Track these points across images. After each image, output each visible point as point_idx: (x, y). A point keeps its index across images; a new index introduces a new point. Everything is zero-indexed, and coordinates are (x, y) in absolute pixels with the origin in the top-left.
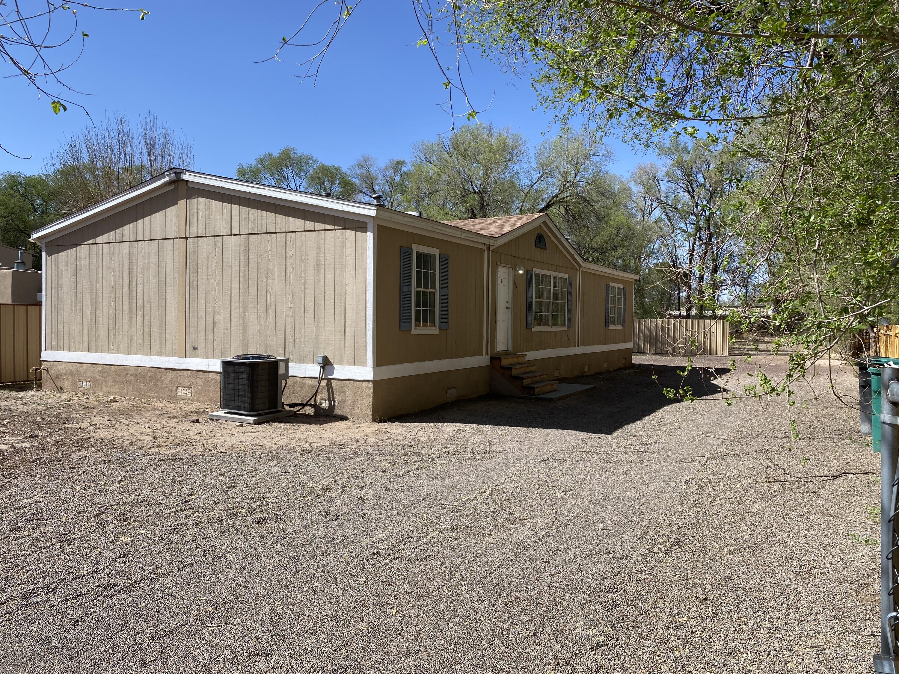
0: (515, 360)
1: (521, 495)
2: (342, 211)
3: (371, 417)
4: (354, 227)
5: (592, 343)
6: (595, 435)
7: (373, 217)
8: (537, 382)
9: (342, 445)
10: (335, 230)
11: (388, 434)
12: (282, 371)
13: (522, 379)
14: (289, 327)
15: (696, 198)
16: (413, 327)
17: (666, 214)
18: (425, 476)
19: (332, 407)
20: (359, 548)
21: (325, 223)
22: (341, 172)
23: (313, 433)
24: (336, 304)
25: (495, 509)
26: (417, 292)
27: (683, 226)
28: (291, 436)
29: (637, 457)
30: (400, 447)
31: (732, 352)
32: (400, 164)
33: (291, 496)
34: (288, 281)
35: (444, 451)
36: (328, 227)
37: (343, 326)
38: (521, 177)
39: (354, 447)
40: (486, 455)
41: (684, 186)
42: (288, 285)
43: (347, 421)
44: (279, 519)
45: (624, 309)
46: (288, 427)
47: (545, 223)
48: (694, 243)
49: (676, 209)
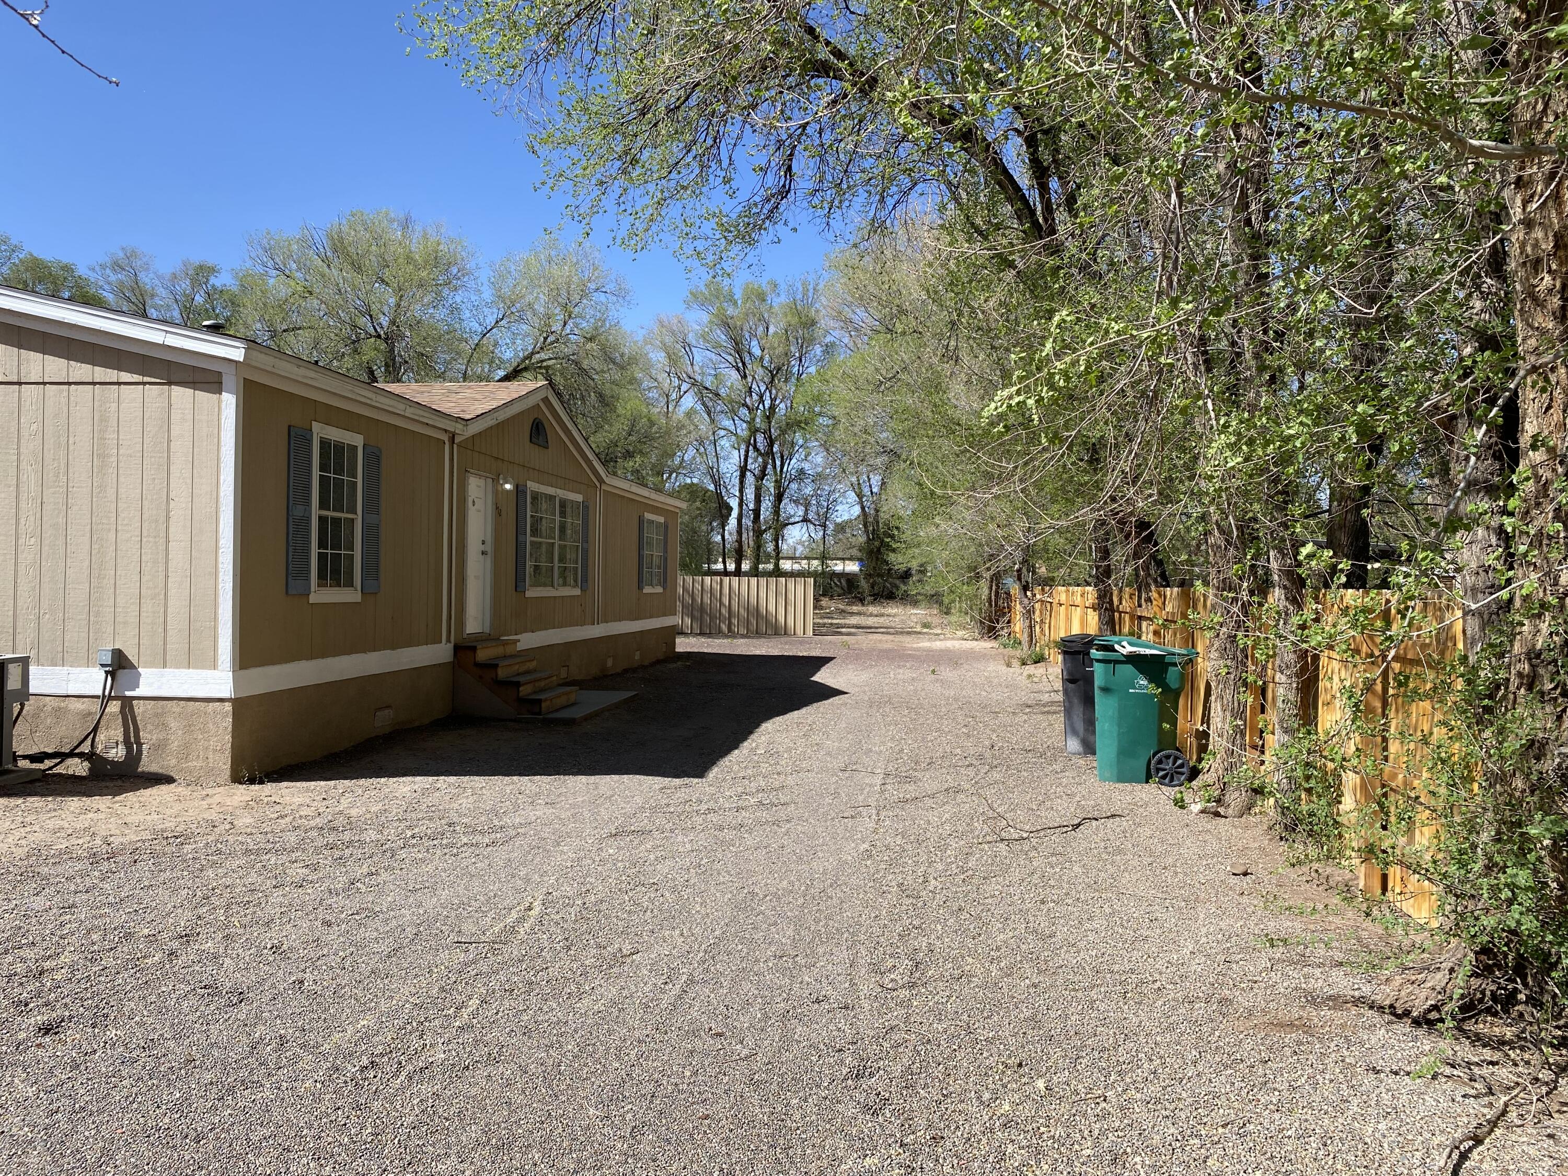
0: (498, 651)
1: (604, 907)
2: (164, 347)
3: (228, 773)
4: (191, 379)
5: (619, 618)
6: (677, 781)
7: (236, 362)
8: (542, 690)
9: (183, 838)
10: (144, 384)
11: (278, 808)
12: (13, 682)
13: (518, 684)
14: (23, 587)
15: (750, 379)
16: (313, 589)
17: (704, 404)
18: (392, 887)
19: (133, 757)
20: (326, 1060)
21: (120, 369)
22: (76, 274)
23: (101, 816)
24: (144, 540)
25: (567, 939)
26: (320, 518)
27: (727, 423)
28: (51, 824)
29: (764, 815)
30: (314, 833)
31: (818, 631)
32: (202, 273)
33: (108, 961)
34: (24, 488)
35: (409, 833)
36: (126, 377)
37: (162, 585)
38: (464, 317)
39: (211, 838)
40: (498, 835)
41: (730, 359)
42: (24, 497)
43: (173, 785)
44: (99, 1021)
45: (666, 559)
46: (36, 805)
47: (546, 400)
48: (747, 452)
49: (717, 395)
